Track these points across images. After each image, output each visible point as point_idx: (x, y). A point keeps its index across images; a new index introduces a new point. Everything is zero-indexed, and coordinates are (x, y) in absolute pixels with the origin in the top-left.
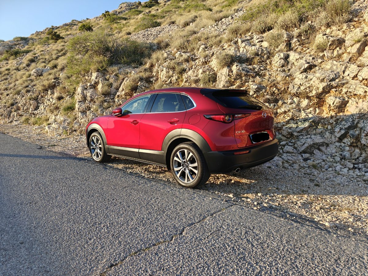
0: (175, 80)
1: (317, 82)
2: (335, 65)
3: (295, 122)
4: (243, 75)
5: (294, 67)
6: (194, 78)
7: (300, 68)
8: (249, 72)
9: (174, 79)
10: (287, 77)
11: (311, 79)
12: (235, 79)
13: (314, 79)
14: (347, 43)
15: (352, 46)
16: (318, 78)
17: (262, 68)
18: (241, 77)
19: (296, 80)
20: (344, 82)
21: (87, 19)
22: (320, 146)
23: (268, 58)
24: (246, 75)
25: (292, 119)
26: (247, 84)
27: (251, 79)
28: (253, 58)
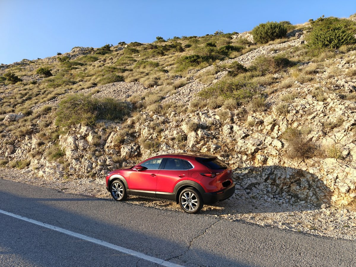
0: (155, 137)
1: (251, 146)
2: (259, 136)
3: (240, 170)
4: (205, 138)
5: (236, 135)
6: (171, 136)
7: (240, 136)
8: (209, 135)
9: (154, 135)
10: (233, 141)
11: (247, 144)
12: (200, 140)
13: (249, 144)
14: (265, 124)
15: (268, 125)
16: (251, 144)
17: (217, 133)
18: (204, 139)
19: (239, 143)
20: (265, 146)
21: (39, 59)
22: (255, 185)
23: (220, 127)
24: (207, 138)
25: (238, 168)
26: (208, 143)
27: (211, 140)
28: (211, 126)
